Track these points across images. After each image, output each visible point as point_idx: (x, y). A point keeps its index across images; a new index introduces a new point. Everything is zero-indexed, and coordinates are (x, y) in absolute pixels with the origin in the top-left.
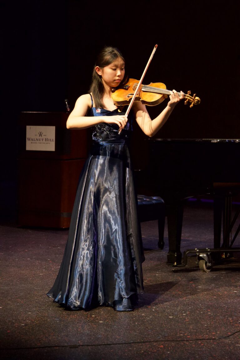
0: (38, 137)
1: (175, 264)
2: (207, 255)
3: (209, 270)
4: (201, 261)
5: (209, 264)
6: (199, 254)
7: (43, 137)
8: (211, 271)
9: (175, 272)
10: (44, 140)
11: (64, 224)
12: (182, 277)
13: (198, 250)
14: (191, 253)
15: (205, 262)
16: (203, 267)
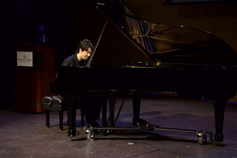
0: (23, 58)
1: (72, 136)
2: (90, 131)
3: (93, 140)
4: (88, 134)
5: (92, 136)
6: (86, 131)
7: (26, 58)
8: (94, 140)
9: (72, 140)
10: (27, 60)
11: (39, 110)
12: (73, 144)
13: (85, 128)
14: (82, 130)
15: (89, 135)
16: (88, 138)
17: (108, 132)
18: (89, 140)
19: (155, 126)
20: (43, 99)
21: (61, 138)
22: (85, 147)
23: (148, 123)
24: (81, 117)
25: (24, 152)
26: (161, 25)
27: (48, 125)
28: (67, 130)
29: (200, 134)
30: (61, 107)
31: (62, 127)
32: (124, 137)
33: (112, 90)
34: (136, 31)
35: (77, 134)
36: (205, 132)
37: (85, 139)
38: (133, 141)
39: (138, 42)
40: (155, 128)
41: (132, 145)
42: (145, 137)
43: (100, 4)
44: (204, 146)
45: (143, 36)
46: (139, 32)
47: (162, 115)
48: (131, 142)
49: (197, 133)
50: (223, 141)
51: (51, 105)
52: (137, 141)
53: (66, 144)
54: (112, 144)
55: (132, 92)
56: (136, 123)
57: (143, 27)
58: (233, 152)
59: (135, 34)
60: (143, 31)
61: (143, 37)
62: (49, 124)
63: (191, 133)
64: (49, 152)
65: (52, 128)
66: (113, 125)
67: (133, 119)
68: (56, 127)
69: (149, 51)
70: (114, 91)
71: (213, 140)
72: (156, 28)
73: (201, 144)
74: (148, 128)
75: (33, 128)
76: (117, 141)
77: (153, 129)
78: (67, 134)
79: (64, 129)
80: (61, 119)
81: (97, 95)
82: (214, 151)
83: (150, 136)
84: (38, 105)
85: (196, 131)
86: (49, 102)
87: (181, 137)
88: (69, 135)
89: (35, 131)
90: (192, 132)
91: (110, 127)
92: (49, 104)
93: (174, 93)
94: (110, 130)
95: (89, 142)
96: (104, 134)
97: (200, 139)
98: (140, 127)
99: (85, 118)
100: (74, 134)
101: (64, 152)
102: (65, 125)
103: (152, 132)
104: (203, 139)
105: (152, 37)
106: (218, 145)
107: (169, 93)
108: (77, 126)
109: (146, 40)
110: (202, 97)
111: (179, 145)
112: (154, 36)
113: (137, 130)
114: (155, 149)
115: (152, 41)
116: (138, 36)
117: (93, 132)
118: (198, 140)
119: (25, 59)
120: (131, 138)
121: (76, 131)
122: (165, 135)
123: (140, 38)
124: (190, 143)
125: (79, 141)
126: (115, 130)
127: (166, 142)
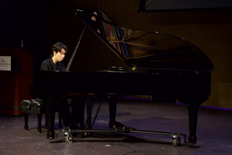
0: (2, 63)
1: (51, 138)
2: (69, 133)
3: (71, 142)
4: (66, 136)
5: (70, 138)
6: (64, 133)
7: (5, 63)
8: (72, 142)
9: (51, 142)
10: (5, 64)
11: (17, 113)
12: (52, 146)
13: (63, 131)
14: (60, 132)
15: (68, 137)
16: (67, 140)
17: (86, 134)
18: (68, 143)
19: (131, 128)
20: (21, 103)
21: (40, 140)
22: (64, 149)
23: (124, 126)
24: (58, 120)
25: (4, 154)
26: (137, 32)
27: (26, 127)
28: (46, 133)
29: (174, 137)
30: (40, 110)
31: (41, 130)
32: (101, 139)
33: (90, 94)
34: (112, 37)
35: (56, 137)
36: (180, 134)
37: (64, 141)
38: (110, 143)
39: (115, 47)
40: (131, 131)
41: (109, 147)
42: (121, 139)
43: (79, 10)
44: (178, 147)
45: (119, 41)
46: (116, 38)
47: (136, 118)
48: (108, 144)
49: (171, 136)
50: (196, 143)
51: (30, 108)
52: (113, 143)
53: (46, 146)
54: (90, 146)
55: (109, 95)
56: (113, 126)
57: (120, 33)
58: (206, 153)
59: (112, 40)
60: (119, 36)
61: (119, 43)
62: (28, 127)
63: (165, 135)
64: (29, 153)
65: (30, 130)
66: (90, 128)
67: (109, 122)
68: (34, 129)
69: (125, 56)
70: (92, 94)
71: (187, 142)
72: (132, 35)
73: (175, 146)
74: (124, 131)
75: (12, 130)
76: (95, 143)
77: (129, 132)
78: (46, 137)
79: (42, 131)
80: (40, 123)
81: (76, 99)
82: (188, 152)
83: (126, 138)
84: (16, 108)
85: (171, 133)
86: (28, 105)
87: (155, 139)
88: (48, 137)
89: (15, 134)
90: (168, 135)
91: (87, 129)
92: (28, 107)
93: (149, 97)
94: (87, 133)
95: (68, 144)
96: (81, 136)
97: (175, 141)
98: (117, 130)
99: (62, 121)
100: (53, 136)
101: (44, 153)
102: (43, 128)
103: (128, 134)
104: (177, 141)
105: (128, 43)
106: (191, 147)
107: (145, 97)
108: (56, 129)
109: (122, 46)
110: (177, 100)
111: (155, 146)
112: (130, 42)
113: (114, 132)
114: (132, 151)
115: (128, 47)
116: (114, 41)
117: (71, 134)
118: (172, 142)
119: (3, 63)
120: (108, 140)
121: (55, 133)
122: (140, 137)
123: (116, 44)
124: (165, 145)
125: (58, 144)
126: (93, 132)
127: (142, 144)
